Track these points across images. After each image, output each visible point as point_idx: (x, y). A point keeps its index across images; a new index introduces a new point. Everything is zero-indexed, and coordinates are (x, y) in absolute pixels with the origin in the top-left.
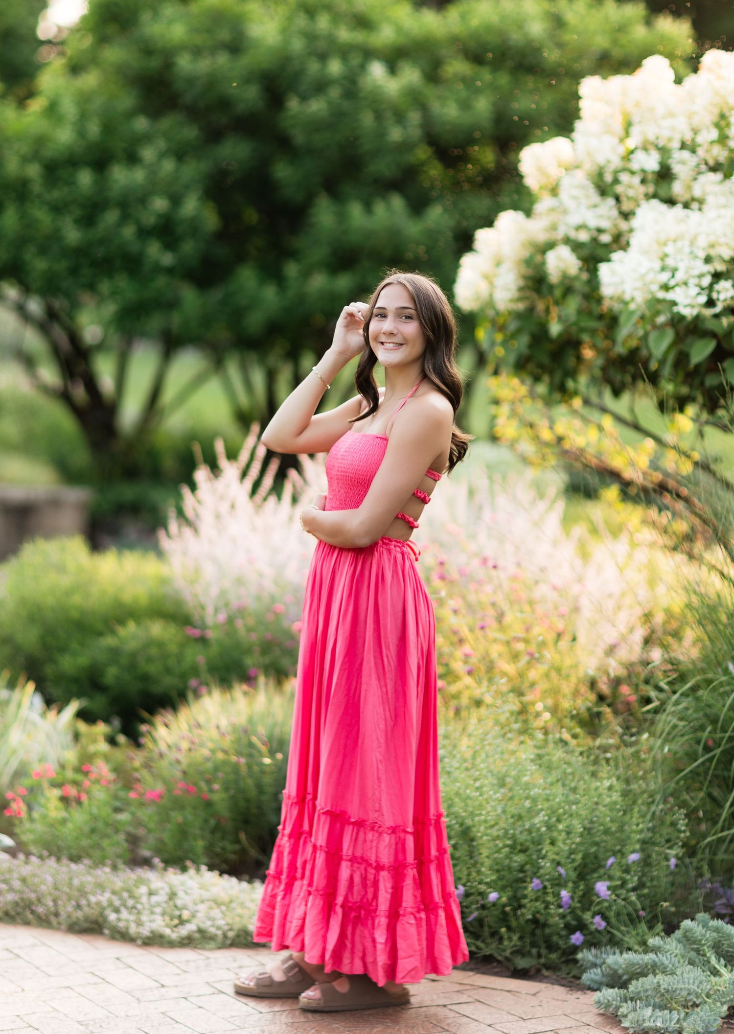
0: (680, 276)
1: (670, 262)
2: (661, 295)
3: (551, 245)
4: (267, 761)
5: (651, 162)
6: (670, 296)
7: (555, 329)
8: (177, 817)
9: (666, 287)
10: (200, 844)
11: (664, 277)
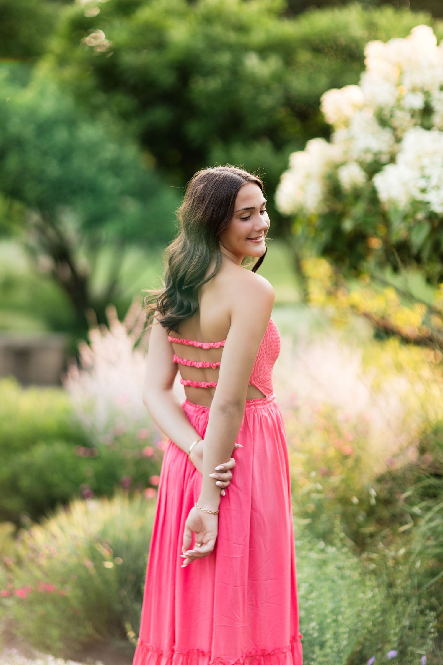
0: (434, 181)
1: (427, 172)
2: (420, 197)
3: (343, 164)
4: (109, 565)
5: (418, 102)
6: (427, 197)
7: (348, 225)
8: (40, 609)
9: (423, 191)
10: (55, 632)
11: (422, 183)
